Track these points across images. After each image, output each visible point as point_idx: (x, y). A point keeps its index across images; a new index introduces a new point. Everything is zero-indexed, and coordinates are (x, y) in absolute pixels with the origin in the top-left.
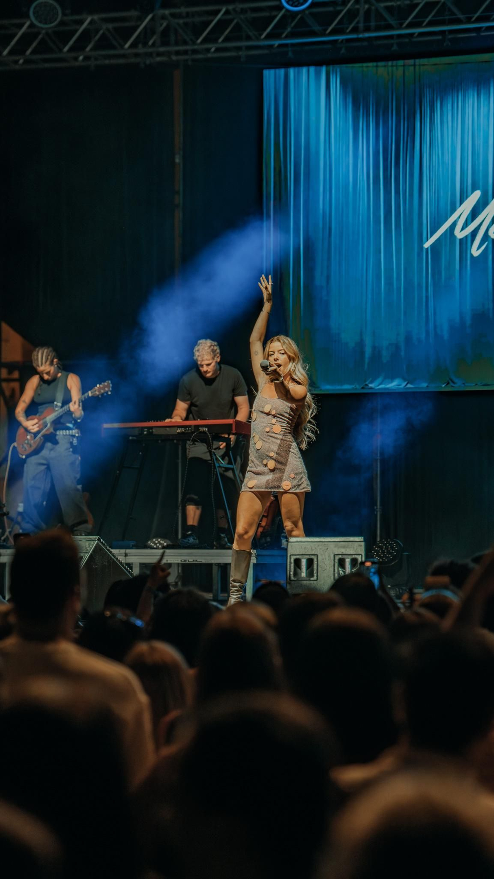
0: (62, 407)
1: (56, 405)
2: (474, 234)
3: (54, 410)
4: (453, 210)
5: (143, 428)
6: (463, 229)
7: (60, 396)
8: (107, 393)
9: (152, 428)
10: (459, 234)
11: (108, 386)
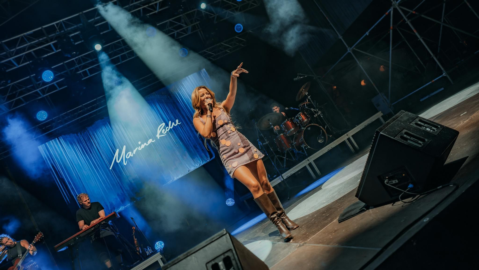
0: (23, 256)
1: (20, 256)
2: (122, 160)
3: (20, 258)
4: (113, 157)
5: (75, 237)
6: (118, 160)
7: (20, 252)
8: (42, 237)
9: (79, 235)
10: (118, 162)
11: (41, 234)
